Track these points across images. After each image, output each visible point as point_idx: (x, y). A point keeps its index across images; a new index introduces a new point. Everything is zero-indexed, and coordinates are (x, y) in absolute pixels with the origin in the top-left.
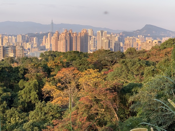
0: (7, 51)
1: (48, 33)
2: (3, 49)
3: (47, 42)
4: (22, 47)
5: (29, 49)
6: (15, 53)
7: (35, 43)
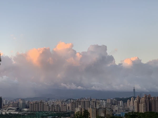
0: (99, 112)
1: (131, 97)
3: (130, 105)
4: (110, 109)
5: (116, 111)
6: (105, 113)
7: (121, 105)
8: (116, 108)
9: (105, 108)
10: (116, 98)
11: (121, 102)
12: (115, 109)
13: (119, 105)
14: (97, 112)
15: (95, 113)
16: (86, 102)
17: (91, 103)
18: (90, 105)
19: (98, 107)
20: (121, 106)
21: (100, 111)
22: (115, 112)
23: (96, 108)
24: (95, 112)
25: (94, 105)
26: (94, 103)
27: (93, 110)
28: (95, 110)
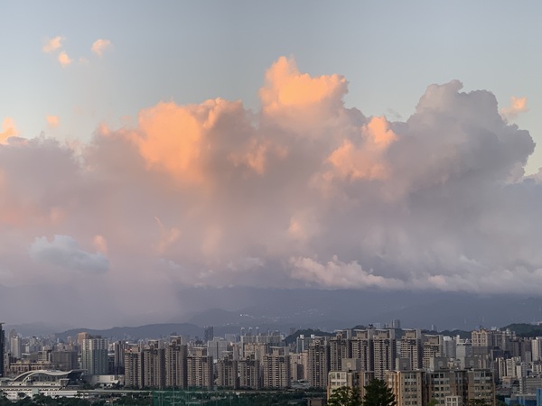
0: (437, 389)
2: (423, 382)
4: (487, 375)
5: (516, 383)
6: (465, 394)
7: (535, 358)
8: (513, 370)
9: (464, 372)
10: (513, 327)
11: (535, 343)
12: (511, 374)
13: (527, 354)
14: (425, 387)
15: (419, 394)
16: (377, 346)
17: (398, 348)
18: (397, 360)
19: (431, 368)
20: (536, 363)
21: (440, 386)
22: (508, 386)
23: (424, 369)
24: (419, 387)
25: (416, 357)
26: (415, 348)
27: (411, 380)
28: (419, 380)
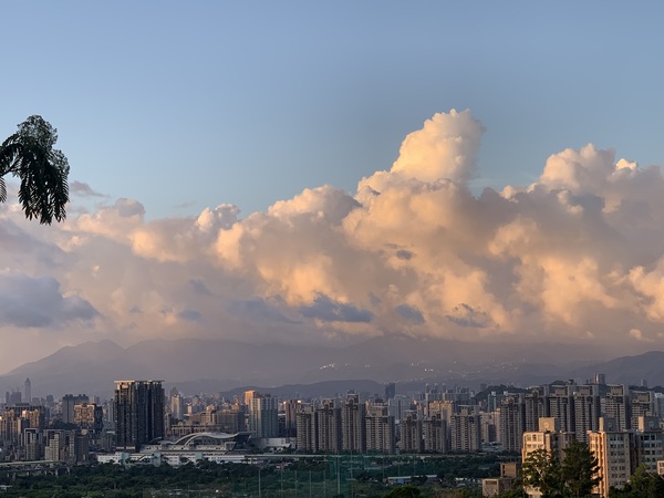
14: (634, 451)
15: (627, 458)
16: (579, 404)
17: (603, 406)
18: (601, 419)
19: (640, 429)
21: (651, 449)
23: (632, 430)
24: (627, 450)
25: (623, 416)
26: (622, 407)
27: (617, 442)
28: (626, 443)
